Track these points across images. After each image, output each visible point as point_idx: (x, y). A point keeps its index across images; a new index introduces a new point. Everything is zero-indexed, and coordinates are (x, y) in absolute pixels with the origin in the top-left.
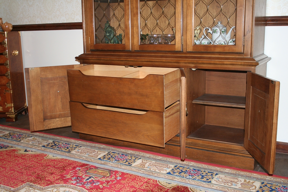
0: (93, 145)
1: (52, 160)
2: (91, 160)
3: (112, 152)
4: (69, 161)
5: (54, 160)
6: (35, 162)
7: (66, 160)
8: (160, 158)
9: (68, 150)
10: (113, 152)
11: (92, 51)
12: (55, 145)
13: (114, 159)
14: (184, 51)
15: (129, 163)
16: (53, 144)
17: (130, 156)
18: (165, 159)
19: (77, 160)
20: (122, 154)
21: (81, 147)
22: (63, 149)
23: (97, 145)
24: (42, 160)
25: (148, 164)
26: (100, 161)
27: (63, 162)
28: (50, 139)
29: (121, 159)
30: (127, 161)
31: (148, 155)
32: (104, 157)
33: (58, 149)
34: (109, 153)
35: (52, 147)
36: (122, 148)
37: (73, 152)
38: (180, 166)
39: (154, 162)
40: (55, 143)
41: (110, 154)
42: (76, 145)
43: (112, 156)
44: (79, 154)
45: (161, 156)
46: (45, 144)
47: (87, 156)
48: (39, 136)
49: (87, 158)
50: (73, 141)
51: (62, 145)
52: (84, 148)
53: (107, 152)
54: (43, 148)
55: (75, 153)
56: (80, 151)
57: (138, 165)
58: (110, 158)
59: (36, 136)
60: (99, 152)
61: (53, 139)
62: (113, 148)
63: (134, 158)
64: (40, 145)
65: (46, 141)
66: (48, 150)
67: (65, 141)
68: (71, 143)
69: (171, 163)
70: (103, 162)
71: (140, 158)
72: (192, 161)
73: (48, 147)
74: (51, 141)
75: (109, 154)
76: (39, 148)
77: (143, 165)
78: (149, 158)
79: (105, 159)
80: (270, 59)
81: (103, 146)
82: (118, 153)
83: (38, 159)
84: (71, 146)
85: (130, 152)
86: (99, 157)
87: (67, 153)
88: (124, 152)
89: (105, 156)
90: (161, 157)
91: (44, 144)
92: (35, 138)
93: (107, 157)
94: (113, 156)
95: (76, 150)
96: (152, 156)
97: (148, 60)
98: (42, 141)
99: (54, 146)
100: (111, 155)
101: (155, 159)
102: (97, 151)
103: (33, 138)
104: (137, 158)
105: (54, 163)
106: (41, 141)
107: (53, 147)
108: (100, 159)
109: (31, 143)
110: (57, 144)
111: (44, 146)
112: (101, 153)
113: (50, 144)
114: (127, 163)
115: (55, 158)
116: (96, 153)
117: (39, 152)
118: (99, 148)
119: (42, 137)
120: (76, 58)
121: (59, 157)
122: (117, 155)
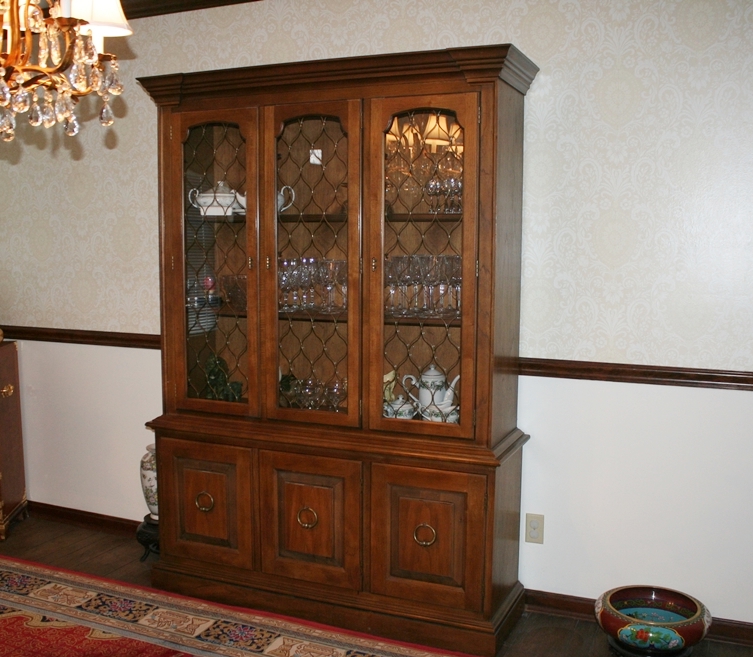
0: (183, 602)
1: (103, 642)
2: (182, 640)
3: (223, 620)
4: (137, 644)
5: (108, 642)
6: (68, 647)
7: (131, 641)
8: (318, 632)
9: (131, 616)
10: (225, 622)
11: (180, 411)
12: (104, 603)
13: (228, 638)
14: (364, 426)
15: (258, 647)
16: (99, 602)
17: (259, 628)
18: (328, 635)
19: (152, 641)
20: (243, 626)
21: (157, 608)
22: (122, 615)
23: (191, 603)
24: (81, 642)
25: (294, 648)
26: (201, 644)
27: (125, 646)
28: (90, 587)
29: (242, 638)
30: (253, 642)
31: (294, 627)
32: (207, 633)
33: (110, 613)
34: (216, 623)
35: (97, 611)
36: (241, 611)
37: (143, 621)
38: (357, 652)
39: (307, 643)
40: (104, 600)
41: (218, 627)
42: (146, 605)
43: (222, 631)
44: (155, 625)
45: (320, 628)
46: (83, 602)
47: (173, 630)
48: (66, 581)
49: (173, 635)
50: (138, 592)
51: (119, 604)
52: (165, 611)
53: (212, 622)
54: (79, 611)
55: (147, 623)
56: (157, 618)
57: (275, 650)
58: (219, 635)
59: (60, 580)
60: (196, 622)
61: (96, 588)
62: (224, 611)
63: (268, 635)
64: (73, 605)
65: (82, 595)
66: (92, 617)
67: (122, 594)
68: (137, 597)
69: (340, 644)
70: (205, 644)
71: (279, 636)
72: (381, 641)
73: (89, 608)
74: (93, 594)
75: (216, 625)
76: (72, 613)
77: (285, 650)
78: (297, 634)
79: (209, 638)
80: (528, 437)
81: (203, 606)
82: (234, 622)
83: (73, 639)
84: (137, 607)
85: (258, 619)
86: (196, 634)
87: (130, 624)
88: (246, 621)
89: (208, 629)
90: (320, 632)
91: (78, 602)
92: (59, 586)
93: (212, 632)
94: (225, 630)
95: (149, 617)
96: (302, 628)
97: (295, 441)
98: (74, 593)
99: (101, 605)
100: (221, 627)
101: (308, 637)
102: (191, 617)
103: (53, 585)
104: (273, 634)
105: (109, 650)
106: (71, 593)
107: (102, 608)
108: (199, 637)
109: (52, 601)
110: (108, 602)
111: (80, 607)
112: (200, 622)
113: (93, 602)
114: (254, 647)
115: (108, 636)
116: (190, 622)
117: (72, 623)
118: (196, 611)
119: (73, 583)
120: (148, 424)
121: (116, 635)
122: (232, 628)
